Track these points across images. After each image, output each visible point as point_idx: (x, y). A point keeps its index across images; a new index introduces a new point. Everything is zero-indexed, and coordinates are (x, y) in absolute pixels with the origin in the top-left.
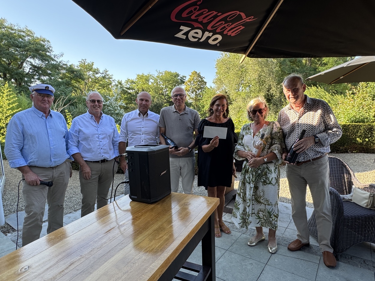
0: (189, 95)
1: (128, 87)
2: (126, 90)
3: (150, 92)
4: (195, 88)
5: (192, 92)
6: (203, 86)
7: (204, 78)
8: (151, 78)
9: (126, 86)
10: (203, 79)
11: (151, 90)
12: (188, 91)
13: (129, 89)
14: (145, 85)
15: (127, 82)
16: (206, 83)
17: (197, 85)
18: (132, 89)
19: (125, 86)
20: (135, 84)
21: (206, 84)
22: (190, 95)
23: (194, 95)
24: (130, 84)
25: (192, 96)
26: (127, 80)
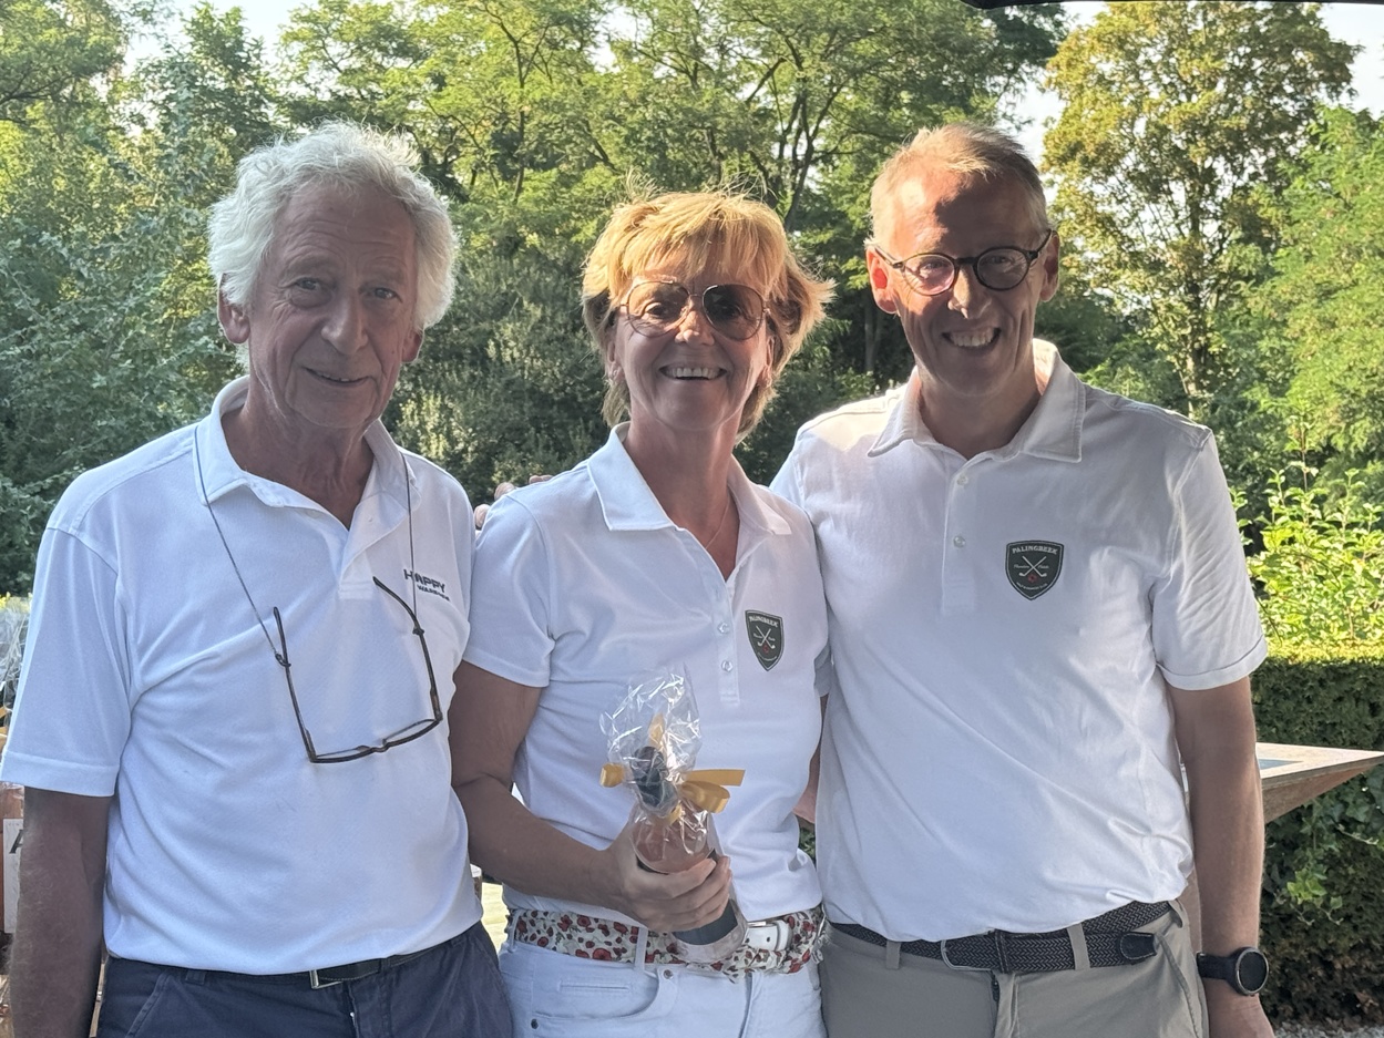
0: (1106, 223)
1: (327, 97)
3: (600, 167)
4: (1194, 126)
5: (1152, 185)
6: (1296, 95)
9: (300, 91)
11: (609, 149)
12: (1088, 163)
14: (537, 75)
15: (313, 33)
17: (1213, 85)
19: (282, 91)
20: (418, 56)
22: (1121, 212)
23: (1178, 226)
24: (343, 65)
25: (1148, 230)
26: (318, 8)
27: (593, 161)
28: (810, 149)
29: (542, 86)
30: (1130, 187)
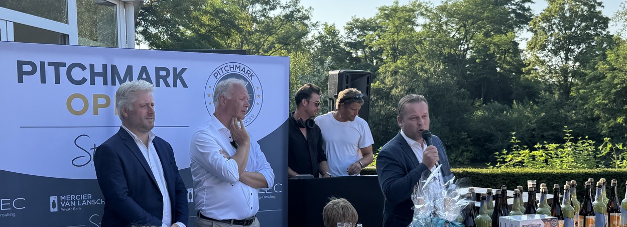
0: (542, 63)
1: (353, 41)
2: (348, 49)
5: (556, 53)
6: (595, 30)
7: (600, 4)
8: (422, 14)
9: (348, 40)
10: (598, 9)
13: (355, 46)
15: (351, 27)
16: (605, 21)
18: (364, 48)
19: (344, 40)
21: (607, 27)
22: (547, 59)
23: (562, 62)
24: (358, 34)
25: (554, 63)
26: (352, 21)
27: (415, 52)
28: (468, 47)
29: (402, 36)
30: (549, 53)
